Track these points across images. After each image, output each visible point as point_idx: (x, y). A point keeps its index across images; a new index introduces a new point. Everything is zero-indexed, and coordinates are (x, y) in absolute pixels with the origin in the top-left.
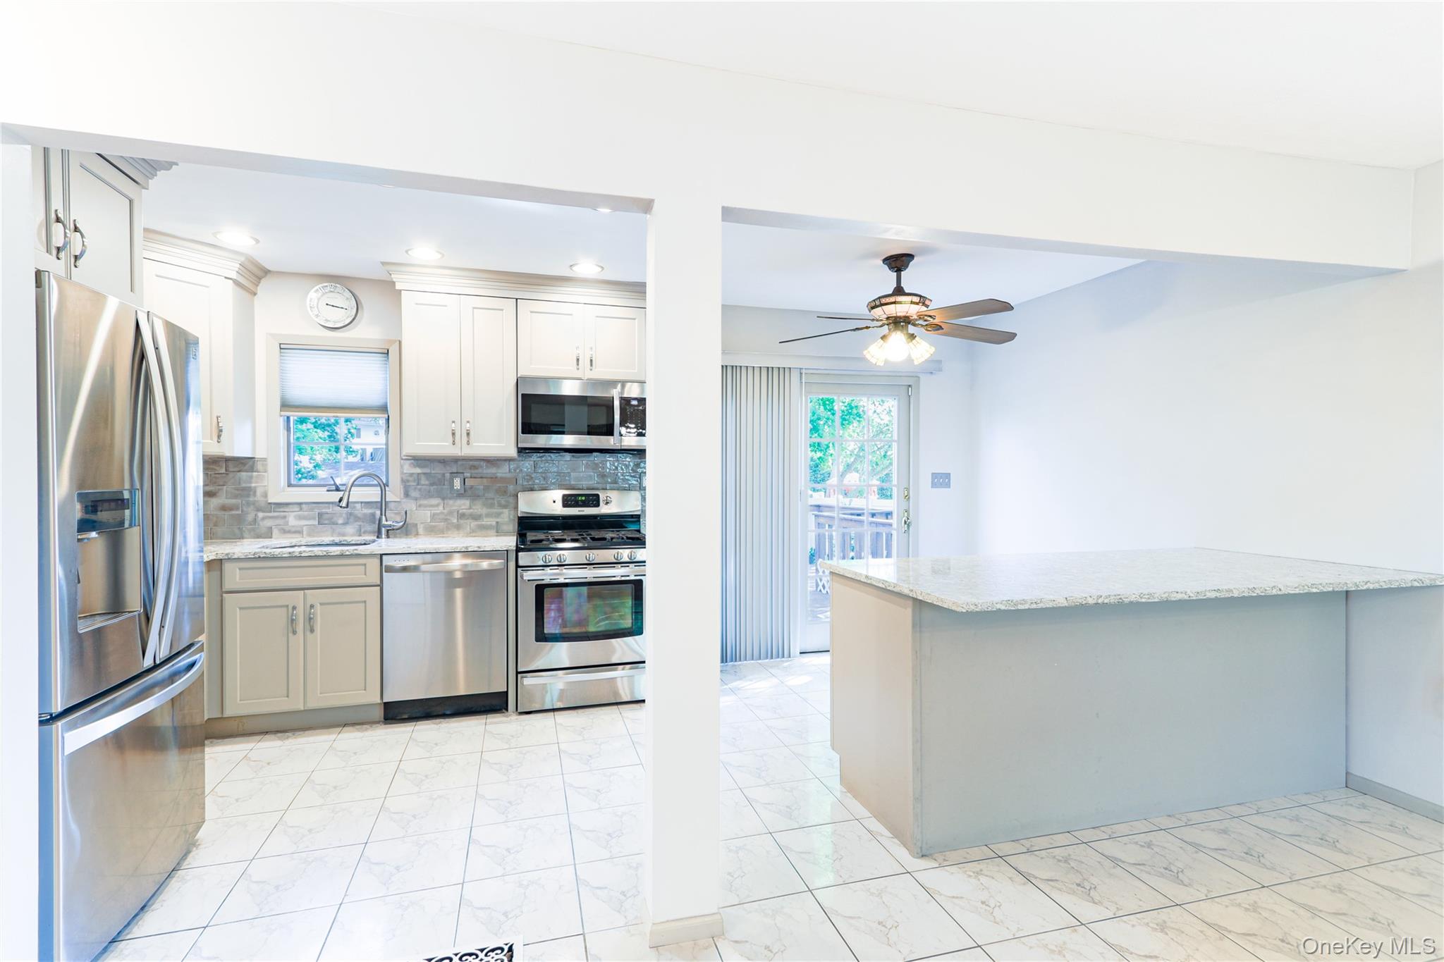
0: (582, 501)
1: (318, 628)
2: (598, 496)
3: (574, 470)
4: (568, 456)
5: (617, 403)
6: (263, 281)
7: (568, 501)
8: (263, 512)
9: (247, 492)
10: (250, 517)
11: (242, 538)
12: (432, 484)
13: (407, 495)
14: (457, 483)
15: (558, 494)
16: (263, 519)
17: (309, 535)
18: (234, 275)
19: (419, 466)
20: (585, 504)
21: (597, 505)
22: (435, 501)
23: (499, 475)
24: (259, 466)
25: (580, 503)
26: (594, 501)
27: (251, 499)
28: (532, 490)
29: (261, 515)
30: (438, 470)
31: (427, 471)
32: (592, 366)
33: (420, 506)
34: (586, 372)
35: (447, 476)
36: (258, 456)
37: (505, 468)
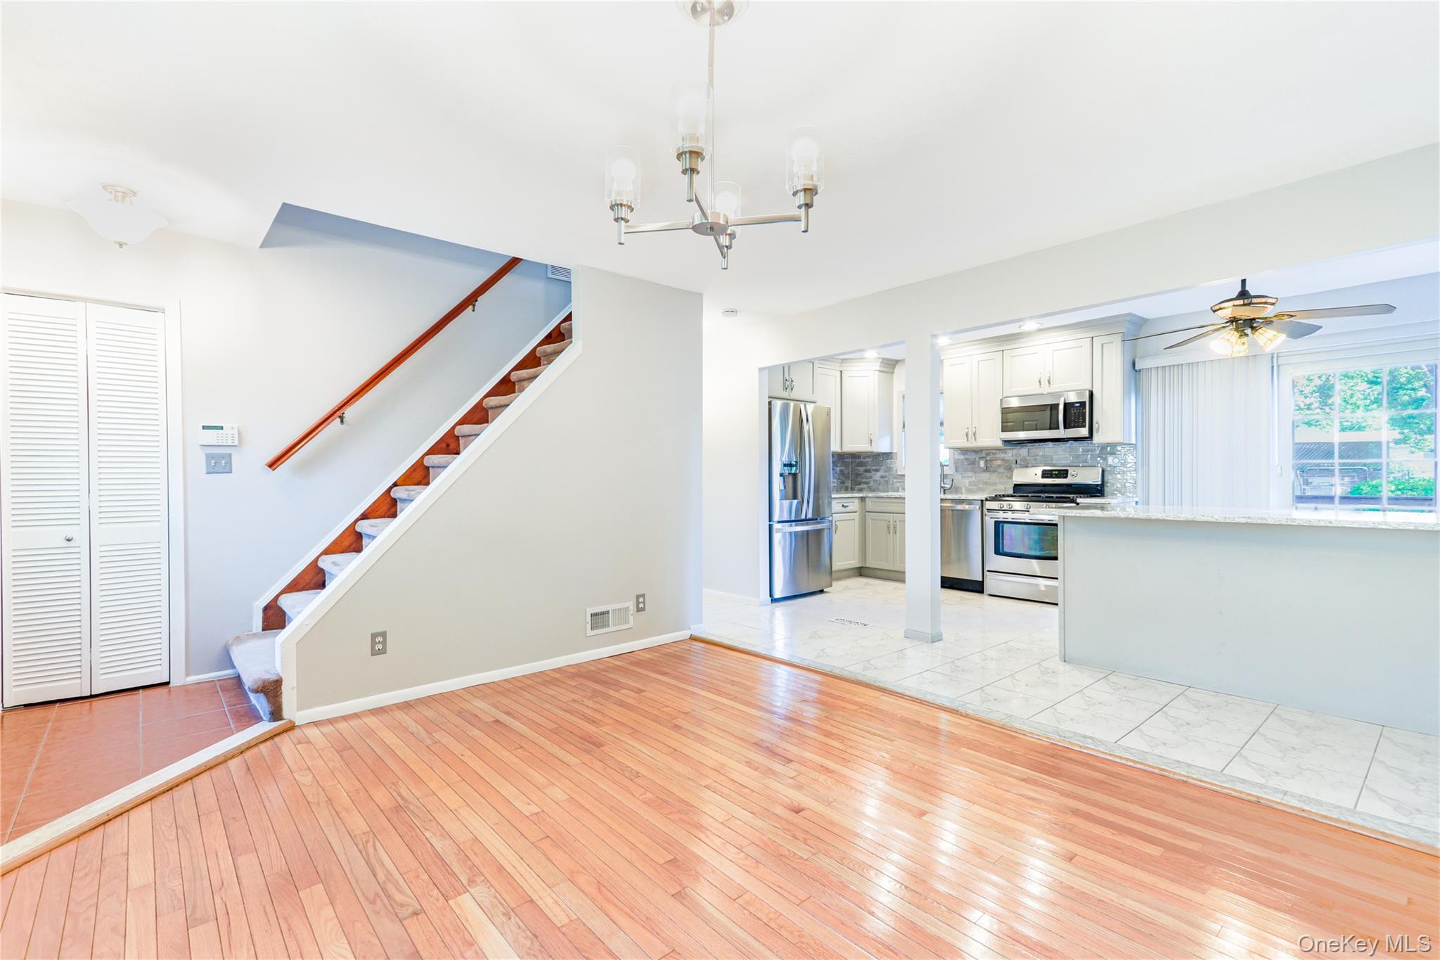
0: (1055, 474)
1: (898, 532)
2: (1067, 471)
3: (1056, 454)
4: (1051, 444)
5: (1061, 407)
7: (1046, 474)
8: (896, 479)
9: (889, 469)
10: (891, 482)
12: (970, 464)
13: (956, 470)
14: (982, 464)
15: (1039, 471)
16: (897, 482)
18: (878, 369)
19: (963, 454)
20: (1058, 476)
21: (1066, 477)
22: (970, 474)
23: (1006, 458)
24: (894, 457)
25: (1054, 476)
26: (1064, 474)
27: (892, 473)
28: (1027, 467)
29: (895, 480)
30: (972, 456)
31: (967, 457)
32: (1049, 384)
33: (963, 477)
34: (1045, 389)
35: (977, 459)
36: (894, 451)
37: (1010, 454)
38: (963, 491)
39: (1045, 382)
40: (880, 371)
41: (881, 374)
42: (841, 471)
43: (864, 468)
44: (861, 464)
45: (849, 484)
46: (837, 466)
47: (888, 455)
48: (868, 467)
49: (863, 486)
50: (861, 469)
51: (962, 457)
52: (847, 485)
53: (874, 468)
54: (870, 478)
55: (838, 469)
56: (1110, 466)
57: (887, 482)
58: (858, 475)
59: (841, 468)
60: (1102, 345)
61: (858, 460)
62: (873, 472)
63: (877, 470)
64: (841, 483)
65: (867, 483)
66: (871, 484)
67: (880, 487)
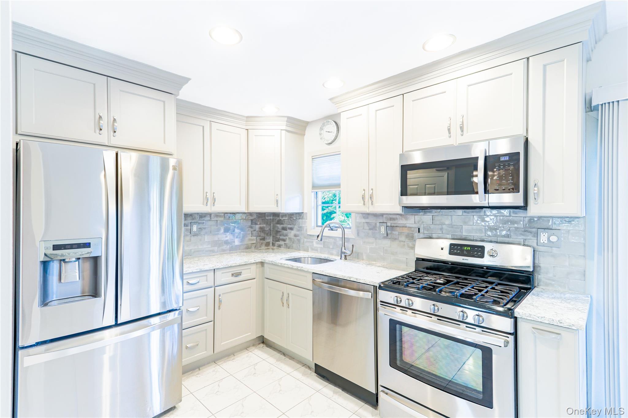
0: (467, 251)
1: (290, 306)
2: (483, 248)
3: (465, 223)
4: (460, 212)
6: (307, 129)
7: (454, 249)
8: (306, 238)
9: (300, 229)
10: (302, 241)
11: (300, 250)
12: (370, 229)
13: (358, 234)
14: (383, 229)
15: (446, 243)
16: (306, 242)
17: (321, 253)
19: (364, 218)
20: (470, 254)
21: (482, 256)
22: (371, 240)
23: (408, 225)
24: (305, 217)
25: (465, 253)
26: (479, 251)
27: (302, 232)
28: (431, 238)
29: (305, 240)
30: (372, 220)
31: (367, 221)
32: (462, 131)
33: (364, 242)
34: (457, 140)
35: (378, 224)
36: (305, 212)
37: (412, 221)
38: (364, 257)
39: (456, 130)
40: (286, 130)
41: (287, 133)
42: (261, 228)
43: (282, 226)
44: (279, 222)
45: (270, 240)
46: (256, 224)
47: (300, 215)
48: (285, 226)
49: (281, 243)
50: (280, 226)
51: (364, 220)
52: (268, 241)
53: (289, 226)
54: (287, 235)
55: (257, 227)
56: (544, 245)
57: (299, 241)
58: (278, 232)
59: (262, 226)
60: (545, 66)
61: (278, 219)
62: (289, 231)
63: (291, 229)
64: (261, 240)
65: (284, 240)
66: (287, 242)
67: (294, 245)
